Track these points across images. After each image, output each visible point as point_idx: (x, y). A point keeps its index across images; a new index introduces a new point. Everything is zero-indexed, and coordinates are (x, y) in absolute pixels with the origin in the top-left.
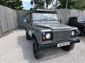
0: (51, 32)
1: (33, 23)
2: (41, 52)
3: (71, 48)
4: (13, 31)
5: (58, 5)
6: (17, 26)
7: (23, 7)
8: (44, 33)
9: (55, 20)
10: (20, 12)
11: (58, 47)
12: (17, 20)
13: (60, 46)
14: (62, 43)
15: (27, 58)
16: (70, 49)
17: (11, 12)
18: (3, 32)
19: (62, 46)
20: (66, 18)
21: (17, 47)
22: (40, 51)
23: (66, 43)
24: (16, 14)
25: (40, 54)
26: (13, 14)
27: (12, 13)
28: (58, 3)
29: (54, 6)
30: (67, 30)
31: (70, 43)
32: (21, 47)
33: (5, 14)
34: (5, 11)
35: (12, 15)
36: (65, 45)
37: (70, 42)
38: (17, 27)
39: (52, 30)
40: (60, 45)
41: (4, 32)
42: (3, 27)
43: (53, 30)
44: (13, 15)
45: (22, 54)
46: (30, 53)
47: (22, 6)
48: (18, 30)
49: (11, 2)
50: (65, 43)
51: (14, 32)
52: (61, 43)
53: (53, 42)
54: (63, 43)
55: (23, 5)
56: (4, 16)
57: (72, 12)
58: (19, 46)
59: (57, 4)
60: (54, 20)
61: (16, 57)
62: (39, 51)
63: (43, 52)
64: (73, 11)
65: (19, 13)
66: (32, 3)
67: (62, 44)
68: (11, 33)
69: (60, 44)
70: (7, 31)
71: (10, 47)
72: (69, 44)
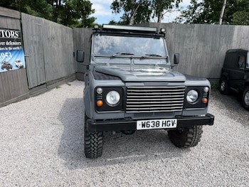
0: (121, 87)
1: (92, 62)
2: (95, 140)
3: (189, 140)
4: (61, 84)
5: (196, 11)
6: (73, 72)
7: (93, 19)
8: (100, 90)
9: (158, 57)
10: (83, 34)
11: (138, 129)
12: (74, 53)
13: (144, 128)
14: (151, 121)
15: (65, 154)
16: (187, 144)
17: (56, 33)
18: (31, 86)
19: (150, 128)
20: (216, 52)
21: (53, 124)
22: (93, 138)
23: (164, 120)
24: (72, 39)
25: (93, 146)
26: (62, 38)
27: (58, 34)
28: (199, 5)
29: (185, 14)
30: (170, 84)
31: (176, 122)
32: (63, 127)
33: (41, 39)
34: (40, 30)
35: (60, 41)
36: (161, 127)
37: (176, 120)
38: (72, 75)
39: (125, 82)
40: (143, 125)
41: (34, 84)
42: (32, 72)
43: (127, 84)
44: (62, 42)
45: (57, 142)
46: (78, 142)
47: (91, 16)
48: (74, 82)
49: (64, 4)
50: (161, 121)
51: (62, 86)
52: (146, 121)
53: (127, 116)
54: (155, 121)
55: (93, 11)
56: (36, 42)
57: (238, 35)
58: (59, 122)
59: (196, 7)
60: (154, 55)
61: (41, 147)
62: (89, 135)
63: (101, 142)
64: (240, 29)
65: (80, 35)
66: (115, 6)
67: (151, 124)
68: (54, 90)
69: (144, 121)
70: (43, 82)
71: (36, 123)
72: (175, 126)
